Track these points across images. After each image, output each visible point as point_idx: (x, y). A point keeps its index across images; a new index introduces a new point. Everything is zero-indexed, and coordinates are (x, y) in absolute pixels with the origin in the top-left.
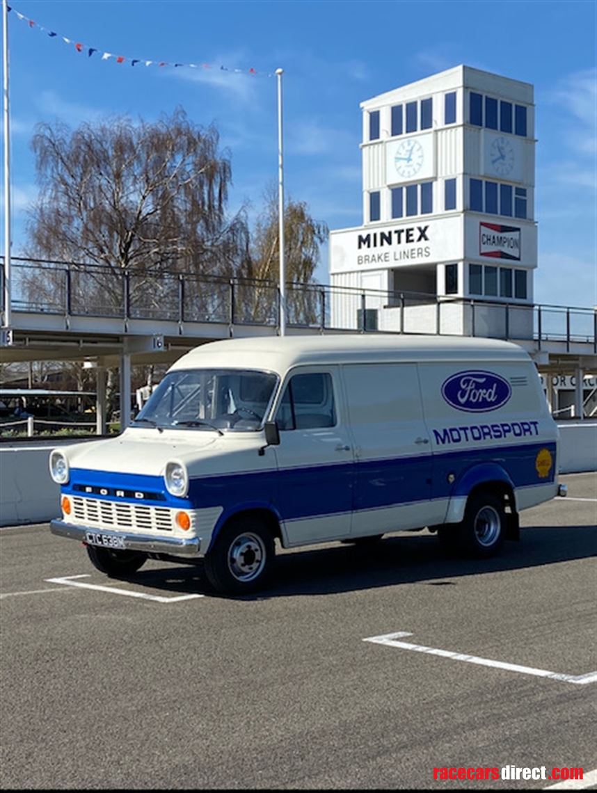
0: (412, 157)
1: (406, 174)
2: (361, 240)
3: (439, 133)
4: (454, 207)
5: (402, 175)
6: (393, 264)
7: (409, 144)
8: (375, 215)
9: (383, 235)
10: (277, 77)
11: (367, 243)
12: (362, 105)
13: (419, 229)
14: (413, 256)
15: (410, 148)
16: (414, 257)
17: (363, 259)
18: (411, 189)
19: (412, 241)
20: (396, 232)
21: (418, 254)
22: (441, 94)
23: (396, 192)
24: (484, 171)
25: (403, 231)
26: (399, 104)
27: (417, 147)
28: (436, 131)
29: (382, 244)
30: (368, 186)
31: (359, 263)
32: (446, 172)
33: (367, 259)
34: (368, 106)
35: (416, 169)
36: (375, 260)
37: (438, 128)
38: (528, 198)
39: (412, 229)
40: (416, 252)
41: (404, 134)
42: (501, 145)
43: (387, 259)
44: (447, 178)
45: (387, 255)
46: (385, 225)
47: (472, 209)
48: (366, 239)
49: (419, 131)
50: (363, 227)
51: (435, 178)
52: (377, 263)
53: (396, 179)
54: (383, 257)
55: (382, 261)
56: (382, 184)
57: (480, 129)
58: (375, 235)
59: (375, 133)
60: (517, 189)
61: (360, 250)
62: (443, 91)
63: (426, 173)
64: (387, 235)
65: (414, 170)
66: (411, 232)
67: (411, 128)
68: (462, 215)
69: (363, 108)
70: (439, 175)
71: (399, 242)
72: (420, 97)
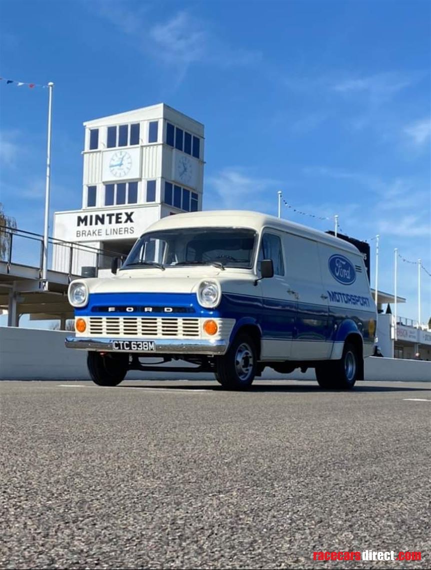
0: (123, 162)
1: (118, 175)
2: (79, 219)
3: (144, 148)
4: (154, 200)
5: (115, 175)
6: (104, 238)
7: (121, 154)
8: (92, 202)
9: (97, 217)
10: (49, 88)
11: (84, 223)
12: (85, 124)
13: (127, 214)
14: (121, 232)
15: (122, 157)
16: (122, 234)
17: (81, 234)
18: (121, 186)
19: (121, 222)
20: (108, 215)
21: (125, 231)
22: (146, 121)
23: (109, 187)
24: (174, 177)
25: (113, 215)
26: (114, 125)
27: (127, 156)
28: (142, 147)
29: (96, 224)
30: (87, 181)
31: (77, 236)
32: (148, 176)
33: (84, 233)
34: (90, 125)
35: (126, 172)
36: (90, 234)
37: (143, 145)
38: (199, 200)
39: (121, 214)
40: (123, 230)
41: (117, 147)
42: (184, 162)
43: (100, 234)
44: (149, 180)
45: (100, 231)
46: (99, 210)
47: (165, 202)
48: (84, 218)
49: (129, 146)
50: (82, 211)
51: (140, 179)
52: (92, 236)
53: (110, 177)
54: (97, 233)
55: (96, 235)
56: (99, 181)
57: (173, 149)
58: (91, 217)
59: (94, 144)
60: (192, 193)
61: (78, 227)
62: (148, 120)
63: (133, 175)
64: (101, 216)
65: (124, 172)
66: (120, 216)
67: (123, 143)
68: (160, 206)
69: (85, 126)
70: (143, 177)
71: (110, 222)
72: (130, 122)
